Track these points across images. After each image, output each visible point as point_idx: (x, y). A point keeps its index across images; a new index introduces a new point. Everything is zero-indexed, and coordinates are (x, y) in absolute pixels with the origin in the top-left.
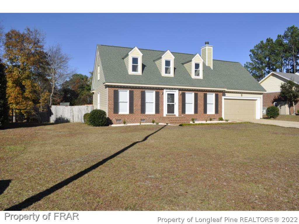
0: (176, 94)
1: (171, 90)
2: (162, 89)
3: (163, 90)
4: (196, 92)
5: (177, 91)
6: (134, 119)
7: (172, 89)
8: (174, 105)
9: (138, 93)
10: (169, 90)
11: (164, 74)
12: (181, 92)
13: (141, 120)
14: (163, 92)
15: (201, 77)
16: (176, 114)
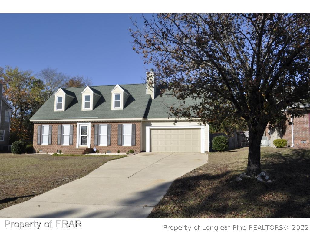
0: (89, 126)
1: (83, 123)
2: (76, 122)
3: (77, 123)
4: (110, 124)
5: (90, 123)
6: (52, 149)
7: (85, 122)
8: (86, 137)
9: (56, 127)
10: (82, 123)
11: (83, 109)
12: (94, 124)
13: (57, 150)
14: (76, 126)
15: (121, 107)
16: (88, 145)
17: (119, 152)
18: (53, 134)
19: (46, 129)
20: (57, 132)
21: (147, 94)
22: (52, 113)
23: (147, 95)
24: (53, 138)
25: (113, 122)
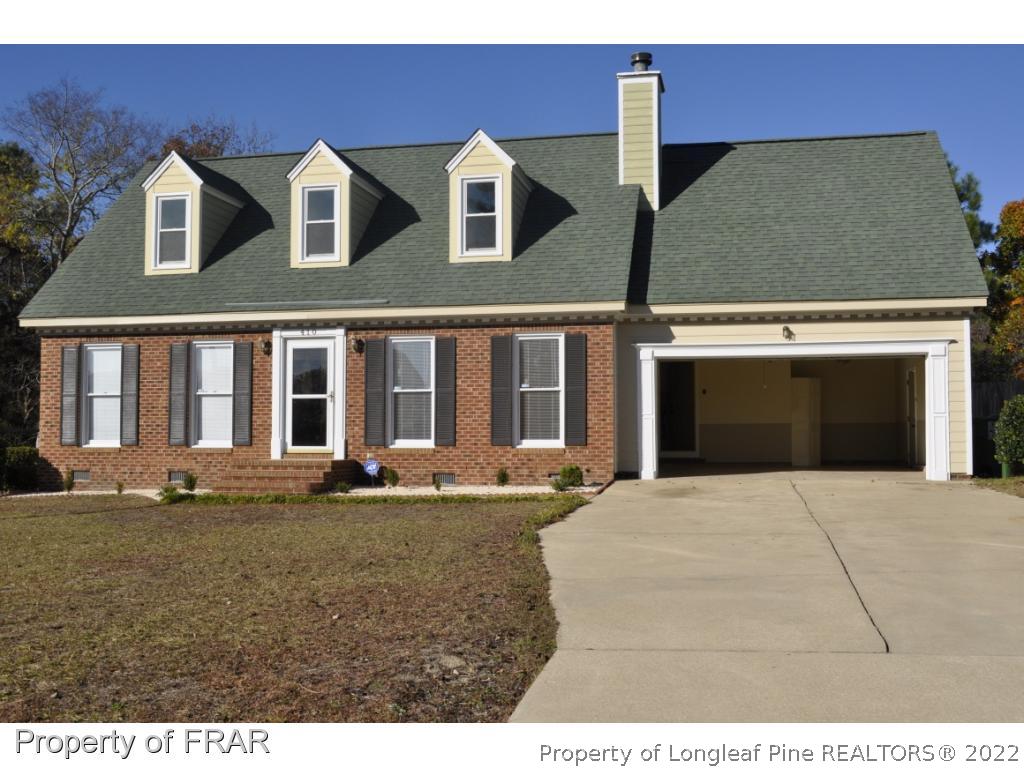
0: (336, 347)
1: (306, 333)
2: (266, 329)
3: (270, 331)
4: (448, 333)
5: (339, 333)
6: (139, 469)
7: (313, 325)
8: (323, 402)
9: (157, 353)
10: (298, 333)
11: (299, 258)
12: (362, 335)
13: (170, 474)
14: (269, 345)
15: (502, 248)
16: (336, 445)
17: (503, 479)
18: (144, 389)
19: (106, 364)
20: (166, 382)
21: (621, 182)
22: (132, 282)
23: (625, 186)
24: (143, 411)
25: (465, 323)
